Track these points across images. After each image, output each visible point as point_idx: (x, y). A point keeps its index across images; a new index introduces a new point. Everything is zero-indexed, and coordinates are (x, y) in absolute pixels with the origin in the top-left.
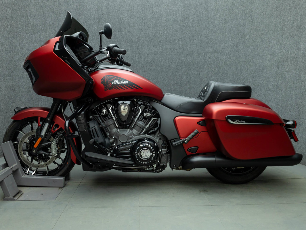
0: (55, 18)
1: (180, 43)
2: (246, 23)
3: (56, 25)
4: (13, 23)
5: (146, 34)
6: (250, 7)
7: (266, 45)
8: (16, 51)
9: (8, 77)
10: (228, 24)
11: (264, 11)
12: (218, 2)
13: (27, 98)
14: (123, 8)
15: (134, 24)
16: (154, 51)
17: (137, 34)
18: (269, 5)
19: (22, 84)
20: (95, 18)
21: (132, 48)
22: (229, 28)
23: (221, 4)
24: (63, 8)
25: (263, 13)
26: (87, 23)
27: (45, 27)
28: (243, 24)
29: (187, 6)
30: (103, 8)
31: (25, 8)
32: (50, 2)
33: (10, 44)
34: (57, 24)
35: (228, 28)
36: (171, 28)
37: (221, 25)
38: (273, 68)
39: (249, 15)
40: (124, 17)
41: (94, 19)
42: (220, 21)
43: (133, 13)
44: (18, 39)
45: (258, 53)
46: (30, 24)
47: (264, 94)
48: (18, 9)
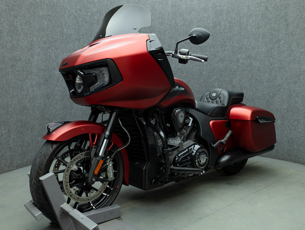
0: (88, 28)
2: (281, 28)
4: (49, 34)
6: (285, 11)
8: (51, 60)
9: (44, 85)
10: (261, 29)
11: (300, 15)
12: (251, 7)
13: (61, 106)
14: (154, 16)
15: (165, 31)
19: (56, 92)
22: (262, 33)
23: (254, 9)
24: (96, 18)
25: (298, 17)
27: (79, 37)
28: (277, 29)
29: (219, 12)
31: (60, 19)
32: (84, 12)
33: (45, 53)
35: (261, 33)
37: (254, 30)
39: (284, 20)
42: (253, 27)
43: (164, 21)
44: (53, 48)
45: (294, 58)
46: (65, 34)
47: (301, 101)
48: (53, 20)
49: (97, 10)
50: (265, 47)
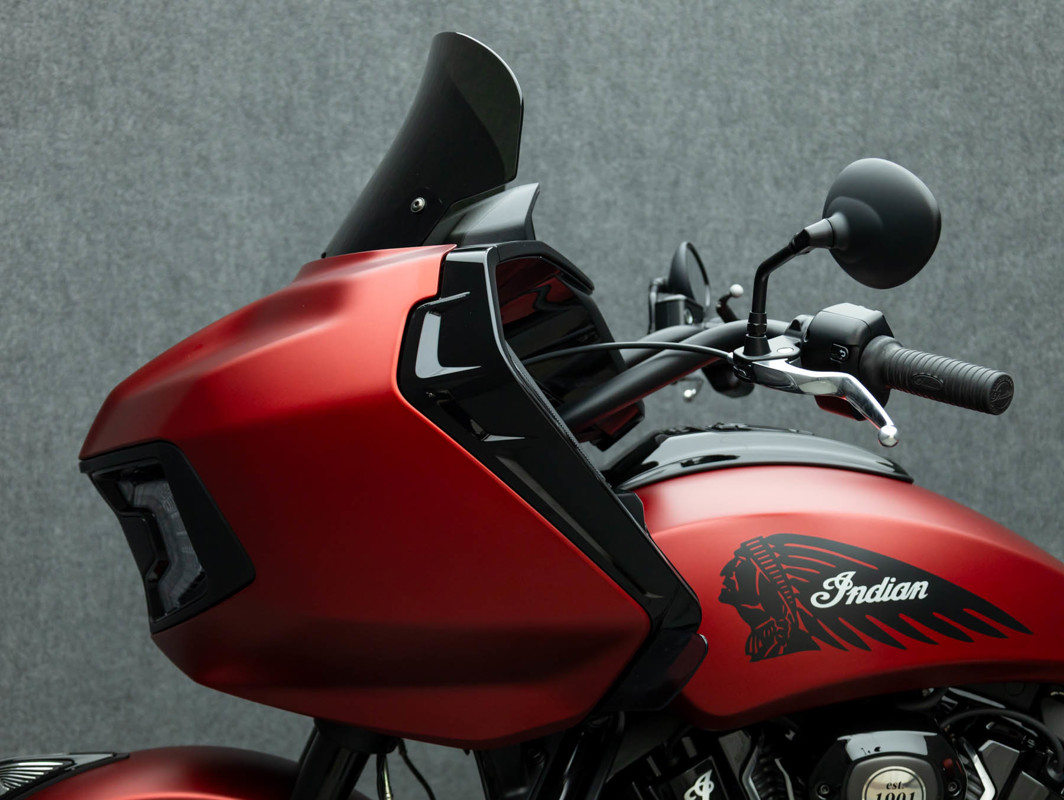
1: (959, 162)
3: (157, 55)
5: (729, 100)
15: (649, 35)
16: (779, 210)
17: (669, 102)
21: (638, 195)
26: (348, 37)
34: (158, 48)
36: (892, 64)
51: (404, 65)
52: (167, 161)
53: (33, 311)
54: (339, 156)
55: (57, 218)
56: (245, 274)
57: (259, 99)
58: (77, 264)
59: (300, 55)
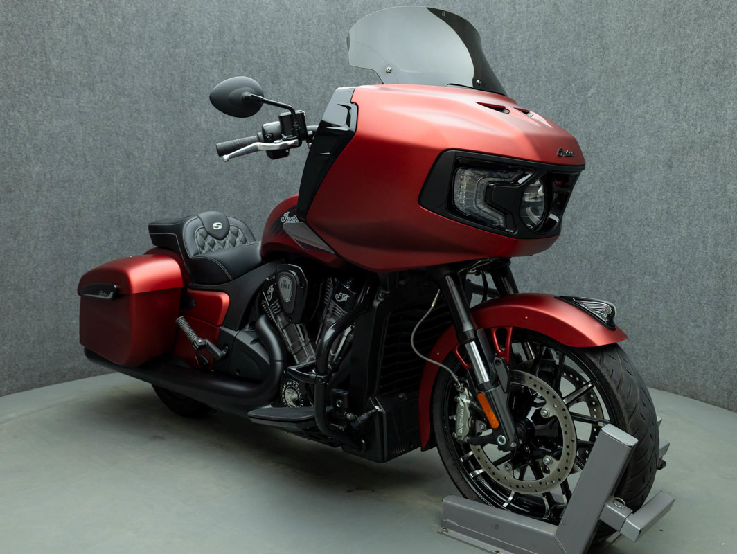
0: (114, 56)
2: (589, 56)
3: (118, 72)
4: (10, 72)
6: (597, 15)
7: (638, 111)
8: (18, 139)
10: (544, 60)
11: (633, 25)
12: (519, 4)
13: (48, 254)
14: (282, 25)
15: (310, 63)
17: (319, 88)
18: (645, 9)
19: (35, 219)
20: (215, 52)
22: (546, 69)
23: (525, 9)
24: (134, 29)
25: (629, 31)
26: (194, 65)
27: (91, 78)
28: (580, 59)
30: (234, 27)
31: (38, 33)
32: (102, 15)
34: (119, 69)
35: (543, 70)
37: (527, 62)
38: (658, 168)
39: (596, 36)
40: (286, 48)
41: (213, 54)
42: (525, 53)
43: (308, 37)
44: (24, 109)
45: (619, 130)
46: (53, 71)
47: (635, 235)
48: (21, 36)
49: (137, 11)
50: (552, 103)
51: (216, 75)
52: (123, 111)
53: (72, 164)
54: (191, 109)
55: (81, 131)
56: (155, 153)
57: (159, 88)
58: (89, 148)
59: (174, 72)
